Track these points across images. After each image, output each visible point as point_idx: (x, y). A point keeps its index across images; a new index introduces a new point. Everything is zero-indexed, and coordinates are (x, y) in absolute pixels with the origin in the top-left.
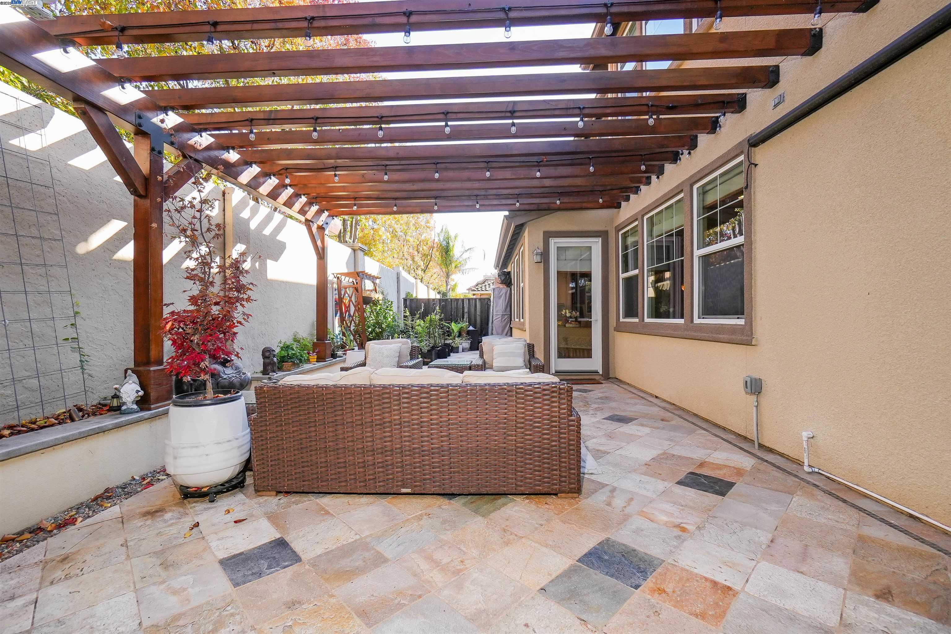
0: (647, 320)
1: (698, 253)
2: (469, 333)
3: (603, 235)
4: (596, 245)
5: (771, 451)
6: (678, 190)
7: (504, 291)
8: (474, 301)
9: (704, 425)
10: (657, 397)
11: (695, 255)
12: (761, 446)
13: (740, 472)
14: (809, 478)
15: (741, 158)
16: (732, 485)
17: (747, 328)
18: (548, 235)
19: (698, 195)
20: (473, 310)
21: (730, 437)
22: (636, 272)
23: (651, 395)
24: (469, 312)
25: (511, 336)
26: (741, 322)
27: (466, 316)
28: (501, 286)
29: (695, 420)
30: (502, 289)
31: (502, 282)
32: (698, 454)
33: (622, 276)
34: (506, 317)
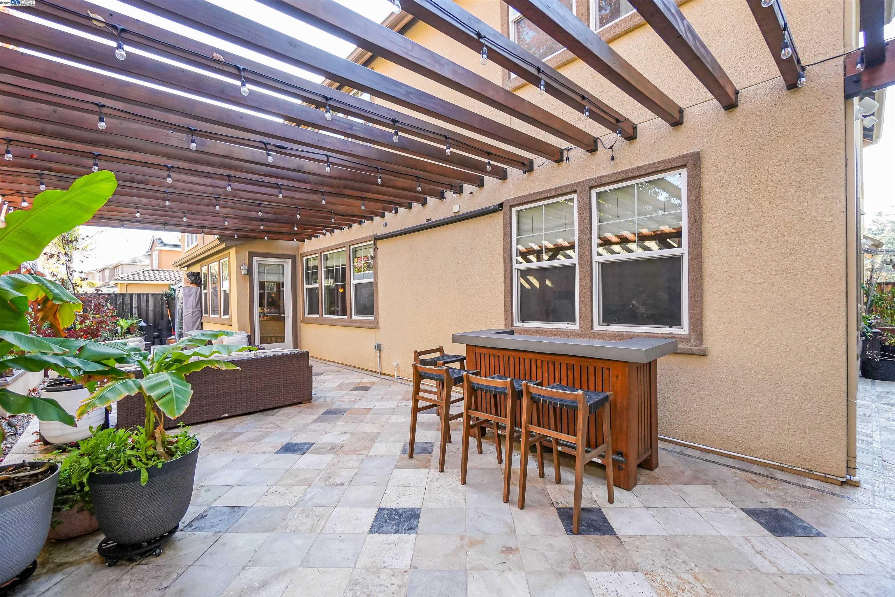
0: (324, 316)
1: (353, 282)
2: (141, 328)
3: (293, 258)
4: (288, 265)
5: (385, 374)
6: (342, 246)
7: (194, 290)
8: (145, 297)
9: (358, 370)
10: (331, 362)
11: (352, 283)
12: (382, 374)
13: (373, 383)
14: (397, 381)
15: (372, 242)
16: (370, 387)
17: (376, 321)
18: (252, 255)
19: (353, 252)
20: (144, 305)
21: (370, 373)
22: (316, 286)
23: (328, 361)
24: (139, 308)
25: (202, 329)
26: (373, 318)
27: (135, 311)
28: (191, 286)
29: (353, 369)
30: (191, 289)
31: (192, 282)
32: (357, 381)
33: (306, 287)
34: (197, 313)
